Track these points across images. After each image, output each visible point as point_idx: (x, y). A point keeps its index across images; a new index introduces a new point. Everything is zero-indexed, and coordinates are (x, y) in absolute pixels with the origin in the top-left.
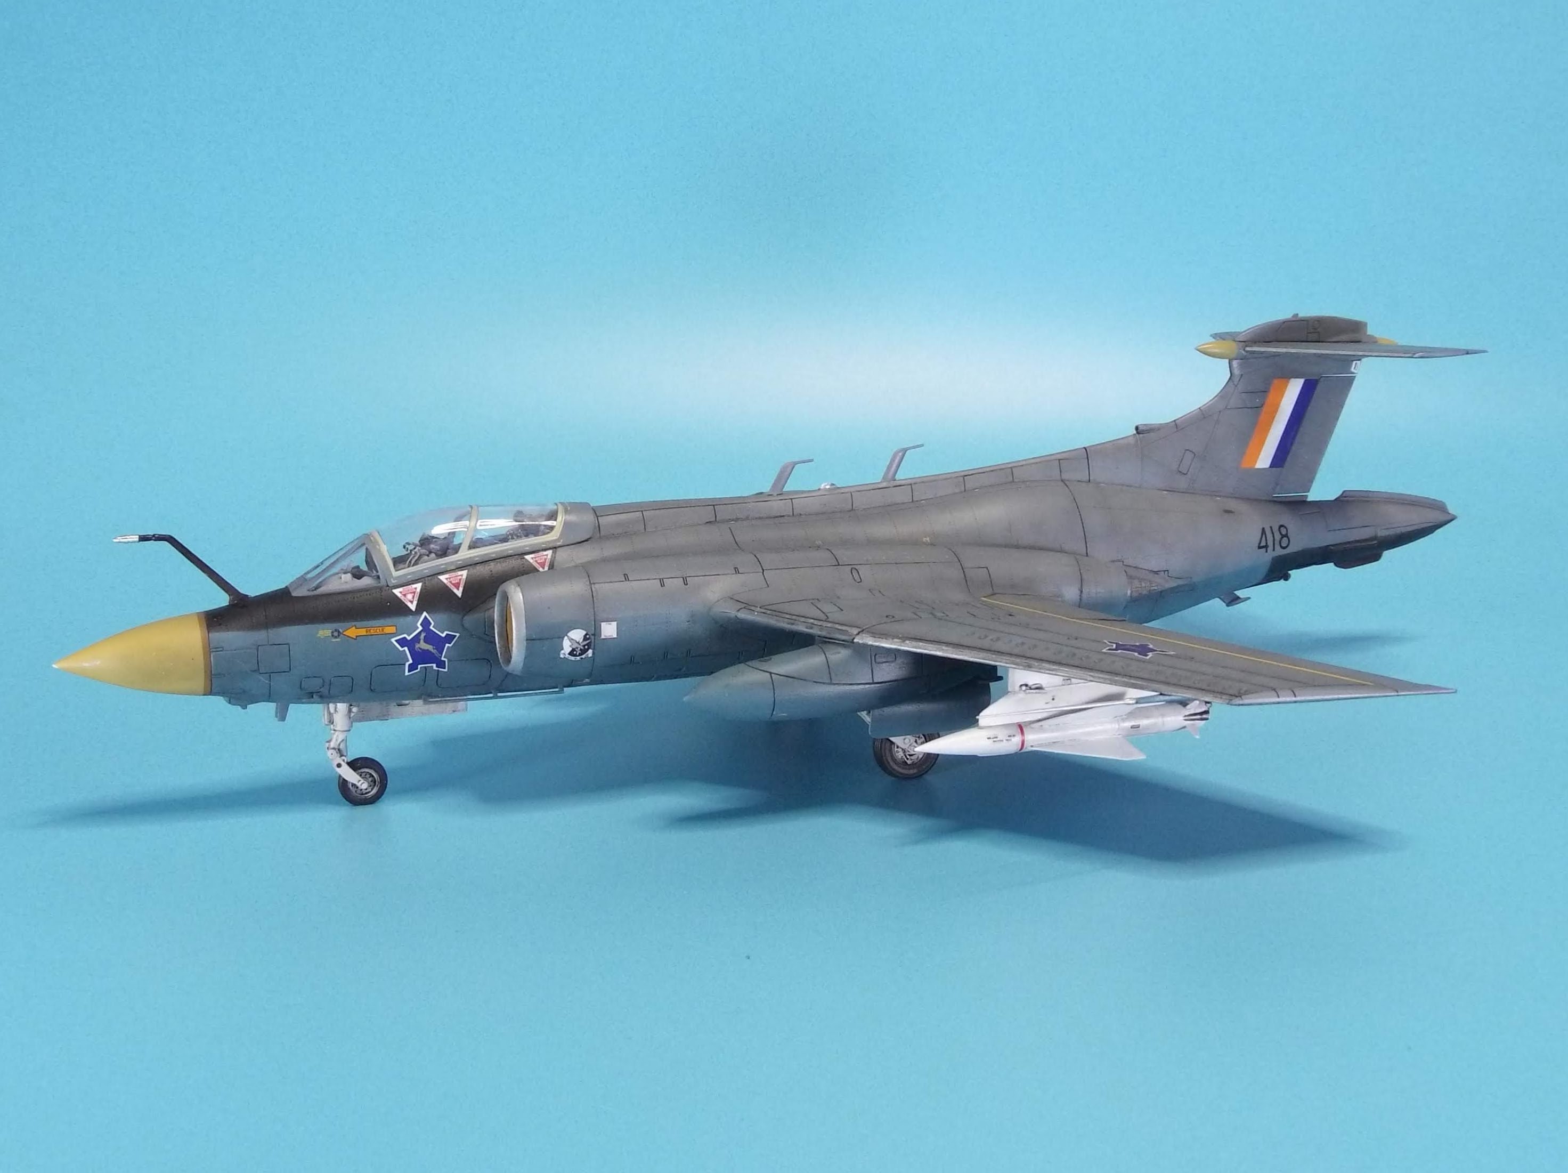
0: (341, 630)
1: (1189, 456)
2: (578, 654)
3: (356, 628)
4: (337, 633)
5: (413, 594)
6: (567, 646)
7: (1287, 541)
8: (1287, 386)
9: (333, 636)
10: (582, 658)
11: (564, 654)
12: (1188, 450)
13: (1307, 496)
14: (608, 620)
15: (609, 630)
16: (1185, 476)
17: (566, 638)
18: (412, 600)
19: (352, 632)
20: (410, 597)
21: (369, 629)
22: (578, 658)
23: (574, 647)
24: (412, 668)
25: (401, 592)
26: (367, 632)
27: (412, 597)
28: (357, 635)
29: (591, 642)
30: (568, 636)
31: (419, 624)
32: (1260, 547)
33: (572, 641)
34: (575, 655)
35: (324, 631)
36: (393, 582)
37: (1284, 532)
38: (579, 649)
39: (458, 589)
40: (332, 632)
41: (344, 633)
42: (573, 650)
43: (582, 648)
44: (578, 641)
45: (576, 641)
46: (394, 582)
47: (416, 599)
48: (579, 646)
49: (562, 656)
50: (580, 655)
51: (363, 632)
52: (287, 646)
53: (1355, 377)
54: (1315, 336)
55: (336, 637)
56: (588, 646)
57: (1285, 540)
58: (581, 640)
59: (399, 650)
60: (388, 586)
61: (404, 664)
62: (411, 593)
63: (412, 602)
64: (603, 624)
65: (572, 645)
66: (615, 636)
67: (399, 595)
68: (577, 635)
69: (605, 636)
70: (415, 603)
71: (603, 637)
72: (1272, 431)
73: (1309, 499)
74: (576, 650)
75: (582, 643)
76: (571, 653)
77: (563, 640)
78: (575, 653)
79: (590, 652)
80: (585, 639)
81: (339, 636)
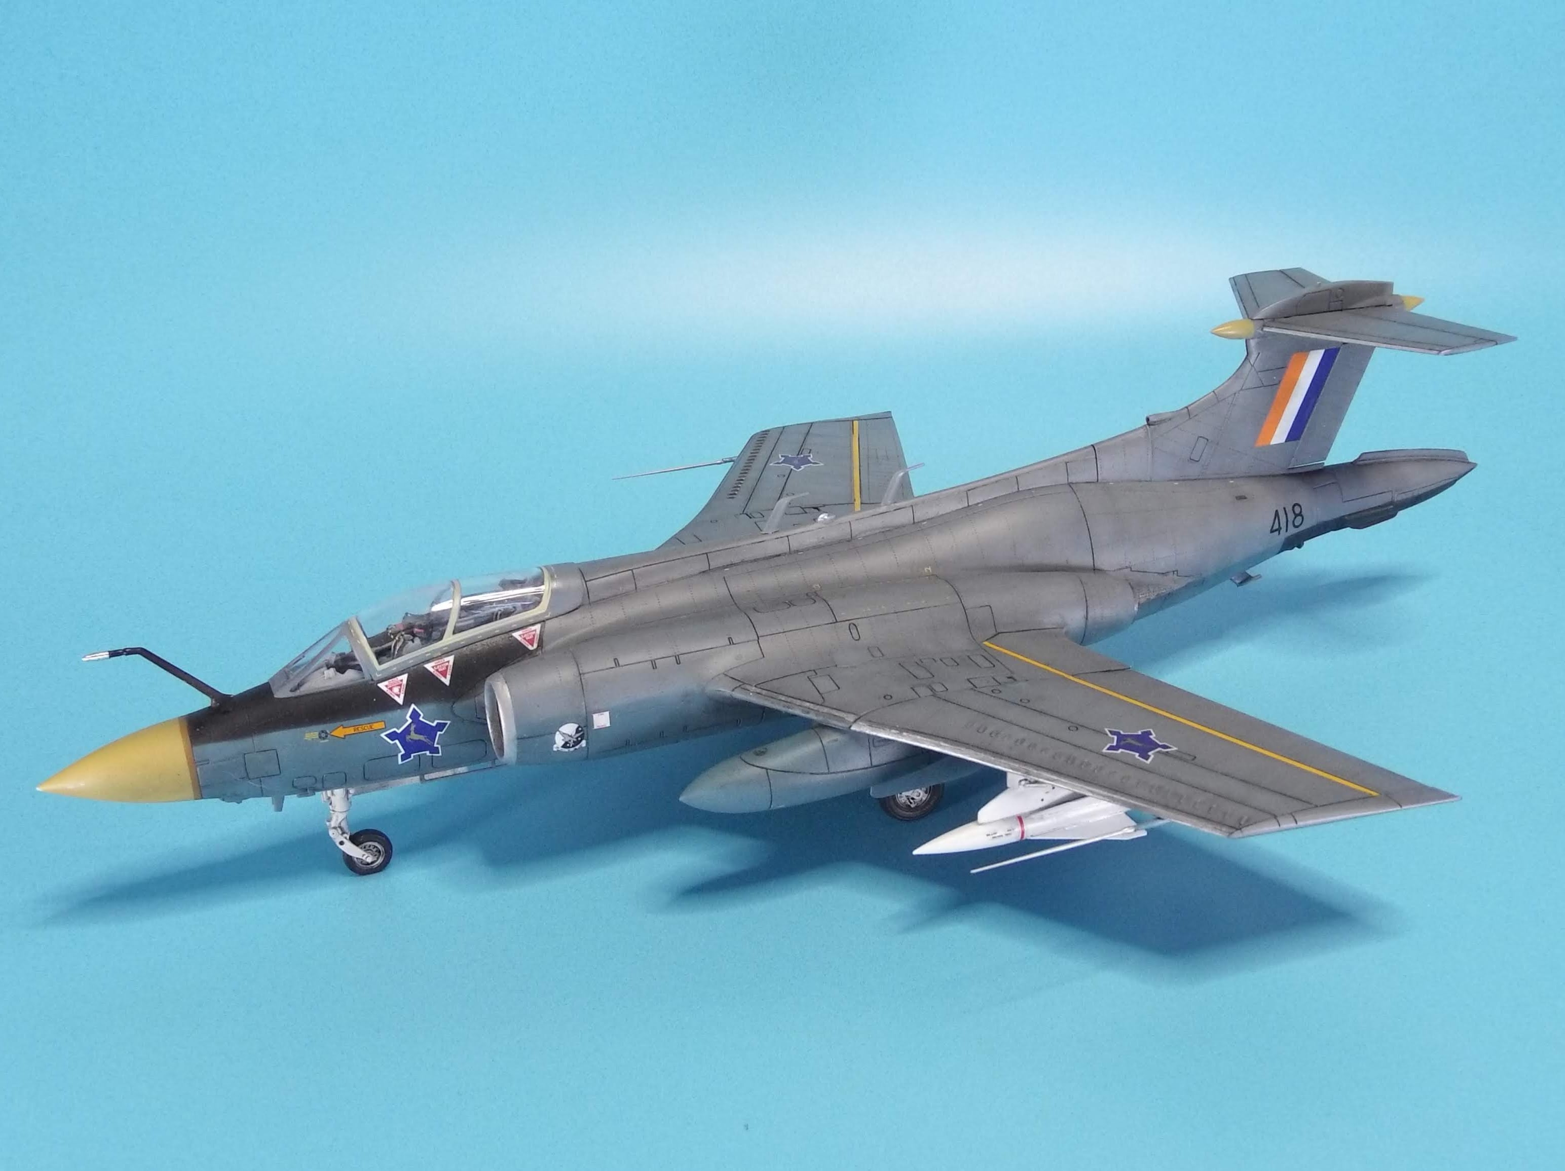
0: (328, 732)
1: (1201, 442)
2: (571, 746)
3: (344, 728)
4: (323, 735)
5: (399, 687)
6: (559, 740)
7: (1301, 521)
8: (1306, 360)
9: (320, 737)
10: (576, 749)
11: (558, 748)
12: (1200, 437)
13: (1324, 461)
14: (599, 711)
15: (602, 720)
16: (1197, 463)
17: (558, 733)
18: (399, 693)
19: (340, 732)
20: (396, 690)
21: (357, 727)
22: (572, 749)
23: (567, 740)
24: (404, 757)
25: (387, 686)
26: (355, 731)
27: (398, 690)
28: (345, 734)
29: (583, 734)
30: (559, 731)
31: (408, 717)
32: (1272, 531)
33: (564, 735)
34: (569, 747)
35: (311, 734)
36: (378, 676)
37: (1297, 511)
38: (572, 741)
39: (445, 677)
40: (320, 734)
41: (332, 734)
42: (566, 743)
43: (575, 740)
44: (570, 734)
45: (569, 735)
47: (403, 691)
48: (570, 738)
49: (555, 749)
50: (573, 746)
51: (351, 731)
52: (275, 751)
54: (1338, 305)
55: (324, 739)
56: (581, 738)
57: (1299, 519)
58: (574, 733)
59: (390, 743)
60: (372, 680)
61: (397, 755)
62: (398, 685)
63: (398, 696)
64: (595, 716)
65: (565, 738)
66: (608, 725)
67: (385, 689)
68: (570, 729)
69: (598, 726)
70: (402, 696)
71: (595, 727)
72: (1288, 406)
73: (1327, 465)
74: (570, 742)
75: (574, 735)
76: (564, 746)
77: (555, 736)
78: (568, 745)
79: (584, 743)
80: (577, 731)
81: (327, 736)
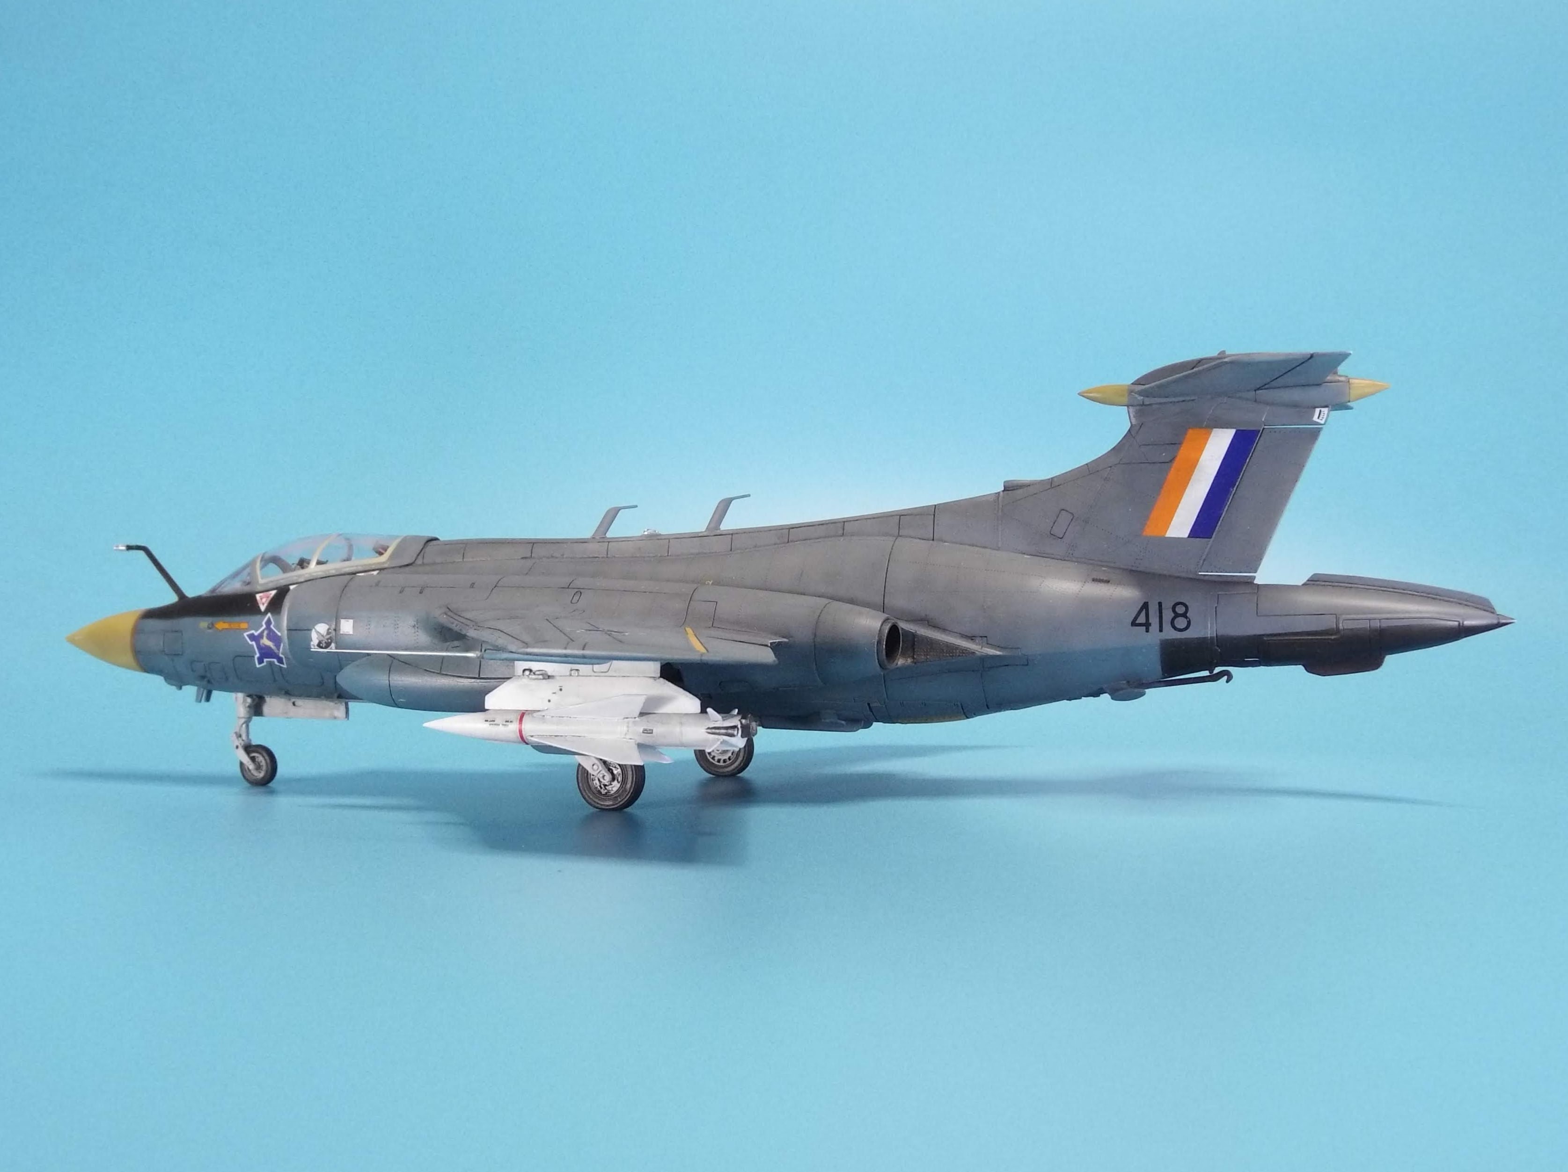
0: (213, 623)
1: (1065, 518)
2: (324, 646)
3: (223, 622)
5: (267, 599)
6: (315, 639)
7: (1185, 620)
8: (1207, 439)
10: (329, 651)
11: (315, 645)
12: (1063, 510)
13: (1254, 578)
14: (347, 618)
15: (347, 627)
16: (1061, 539)
17: (314, 630)
19: (220, 625)
20: (264, 600)
21: (231, 624)
22: (326, 651)
23: (320, 640)
24: (261, 661)
25: (260, 597)
26: (229, 626)
28: (223, 628)
29: (332, 636)
30: (315, 629)
31: (264, 623)
32: (1134, 624)
33: (319, 633)
34: (322, 648)
35: (204, 623)
37: (1180, 610)
38: (324, 642)
40: (209, 625)
41: (215, 625)
42: (320, 643)
43: (326, 641)
45: (322, 634)
46: (259, 588)
47: (268, 602)
48: (323, 638)
49: (312, 647)
50: (326, 648)
51: (226, 626)
52: (181, 633)
53: (1322, 428)
55: (211, 628)
56: (331, 640)
57: (1182, 621)
58: (325, 634)
59: (248, 643)
60: (255, 591)
61: (253, 657)
62: (267, 597)
63: (263, 604)
64: (342, 621)
65: (319, 637)
66: (352, 634)
67: (258, 599)
68: (323, 628)
69: (344, 633)
70: (266, 605)
71: (341, 632)
72: (1188, 491)
73: (1256, 582)
74: (322, 642)
75: (326, 635)
76: (319, 645)
77: (312, 633)
78: (321, 645)
79: (333, 647)
80: (328, 633)
